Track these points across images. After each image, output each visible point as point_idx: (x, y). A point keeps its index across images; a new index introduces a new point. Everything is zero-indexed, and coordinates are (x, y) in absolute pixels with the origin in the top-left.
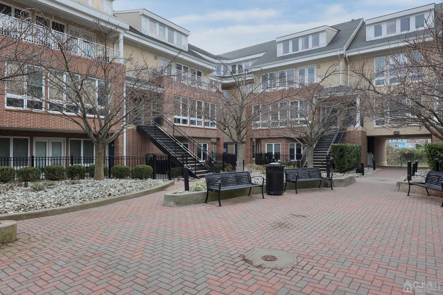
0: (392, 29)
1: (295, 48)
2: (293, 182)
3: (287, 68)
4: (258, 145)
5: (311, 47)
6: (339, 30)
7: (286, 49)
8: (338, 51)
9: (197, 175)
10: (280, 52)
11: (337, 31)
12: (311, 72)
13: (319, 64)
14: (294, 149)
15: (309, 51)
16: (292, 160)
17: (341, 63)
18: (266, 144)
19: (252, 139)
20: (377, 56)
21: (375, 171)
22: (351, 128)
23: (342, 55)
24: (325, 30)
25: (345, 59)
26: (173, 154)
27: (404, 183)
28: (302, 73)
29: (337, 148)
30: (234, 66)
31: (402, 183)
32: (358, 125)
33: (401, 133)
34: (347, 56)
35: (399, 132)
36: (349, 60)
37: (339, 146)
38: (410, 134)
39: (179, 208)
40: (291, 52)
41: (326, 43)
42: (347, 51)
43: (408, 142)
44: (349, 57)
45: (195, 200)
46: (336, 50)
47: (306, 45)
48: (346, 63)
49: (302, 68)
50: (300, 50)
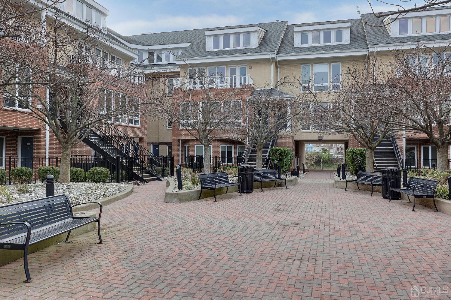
0: (316, 39)
1: (226, 44)
2: (258, 181)
3: (218, 65)
4: (185, 147)
5: (242, 46)
6: (267, 31)
7: (216, 45)
8: (270, 54)
9: (145, 179)
10: (210, 46)
11: (265, 31)
12: (243, 72)
13: (251, 65)
14: (225, 152)
15: (241, 50)
16: (223, 164)
17: (272, 66)
18: (195, 146)
19: (179, 140)
20: (304, 64)
21: (305, 174)
22: (282, 132)
23: (273, 59)
24: (257, 31)
25: (276, 62)
26: (113, 155)
27: (340, 181)
28: (233, 72)
29: (276, 152)
30: (151, 53)
31: (339, 181)
32: (289, 129)
33: (324, 139)
34: (277, 60)
35: (322, 137)
36: (279, 64)
37: (278, 150)
38: (331, 139)
39: (181, 204)
40: (221, 48)
41: (257, 43)
42: (277, 55)
43: (314, 146)
44: (279, 61)
45: (191, 198)
46: (269, 53)
47: (238, 43)
48: (277, 67)
49: (233, 67)
50: (231, 47)
